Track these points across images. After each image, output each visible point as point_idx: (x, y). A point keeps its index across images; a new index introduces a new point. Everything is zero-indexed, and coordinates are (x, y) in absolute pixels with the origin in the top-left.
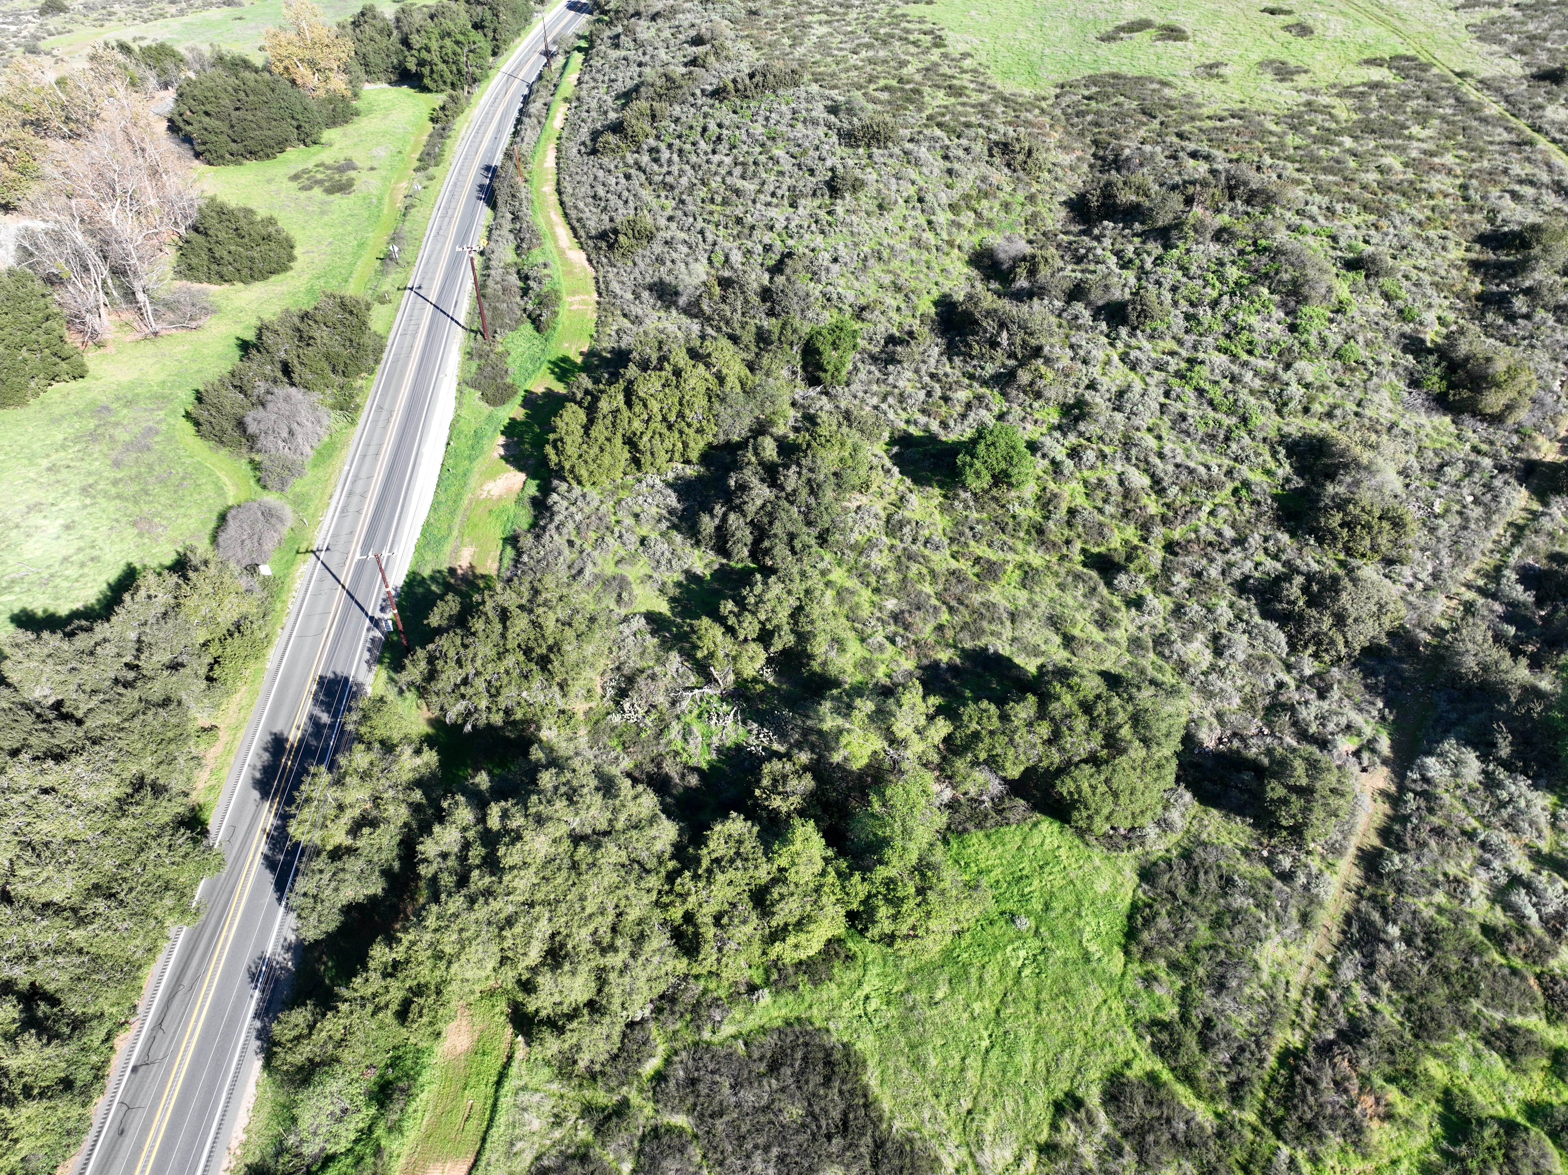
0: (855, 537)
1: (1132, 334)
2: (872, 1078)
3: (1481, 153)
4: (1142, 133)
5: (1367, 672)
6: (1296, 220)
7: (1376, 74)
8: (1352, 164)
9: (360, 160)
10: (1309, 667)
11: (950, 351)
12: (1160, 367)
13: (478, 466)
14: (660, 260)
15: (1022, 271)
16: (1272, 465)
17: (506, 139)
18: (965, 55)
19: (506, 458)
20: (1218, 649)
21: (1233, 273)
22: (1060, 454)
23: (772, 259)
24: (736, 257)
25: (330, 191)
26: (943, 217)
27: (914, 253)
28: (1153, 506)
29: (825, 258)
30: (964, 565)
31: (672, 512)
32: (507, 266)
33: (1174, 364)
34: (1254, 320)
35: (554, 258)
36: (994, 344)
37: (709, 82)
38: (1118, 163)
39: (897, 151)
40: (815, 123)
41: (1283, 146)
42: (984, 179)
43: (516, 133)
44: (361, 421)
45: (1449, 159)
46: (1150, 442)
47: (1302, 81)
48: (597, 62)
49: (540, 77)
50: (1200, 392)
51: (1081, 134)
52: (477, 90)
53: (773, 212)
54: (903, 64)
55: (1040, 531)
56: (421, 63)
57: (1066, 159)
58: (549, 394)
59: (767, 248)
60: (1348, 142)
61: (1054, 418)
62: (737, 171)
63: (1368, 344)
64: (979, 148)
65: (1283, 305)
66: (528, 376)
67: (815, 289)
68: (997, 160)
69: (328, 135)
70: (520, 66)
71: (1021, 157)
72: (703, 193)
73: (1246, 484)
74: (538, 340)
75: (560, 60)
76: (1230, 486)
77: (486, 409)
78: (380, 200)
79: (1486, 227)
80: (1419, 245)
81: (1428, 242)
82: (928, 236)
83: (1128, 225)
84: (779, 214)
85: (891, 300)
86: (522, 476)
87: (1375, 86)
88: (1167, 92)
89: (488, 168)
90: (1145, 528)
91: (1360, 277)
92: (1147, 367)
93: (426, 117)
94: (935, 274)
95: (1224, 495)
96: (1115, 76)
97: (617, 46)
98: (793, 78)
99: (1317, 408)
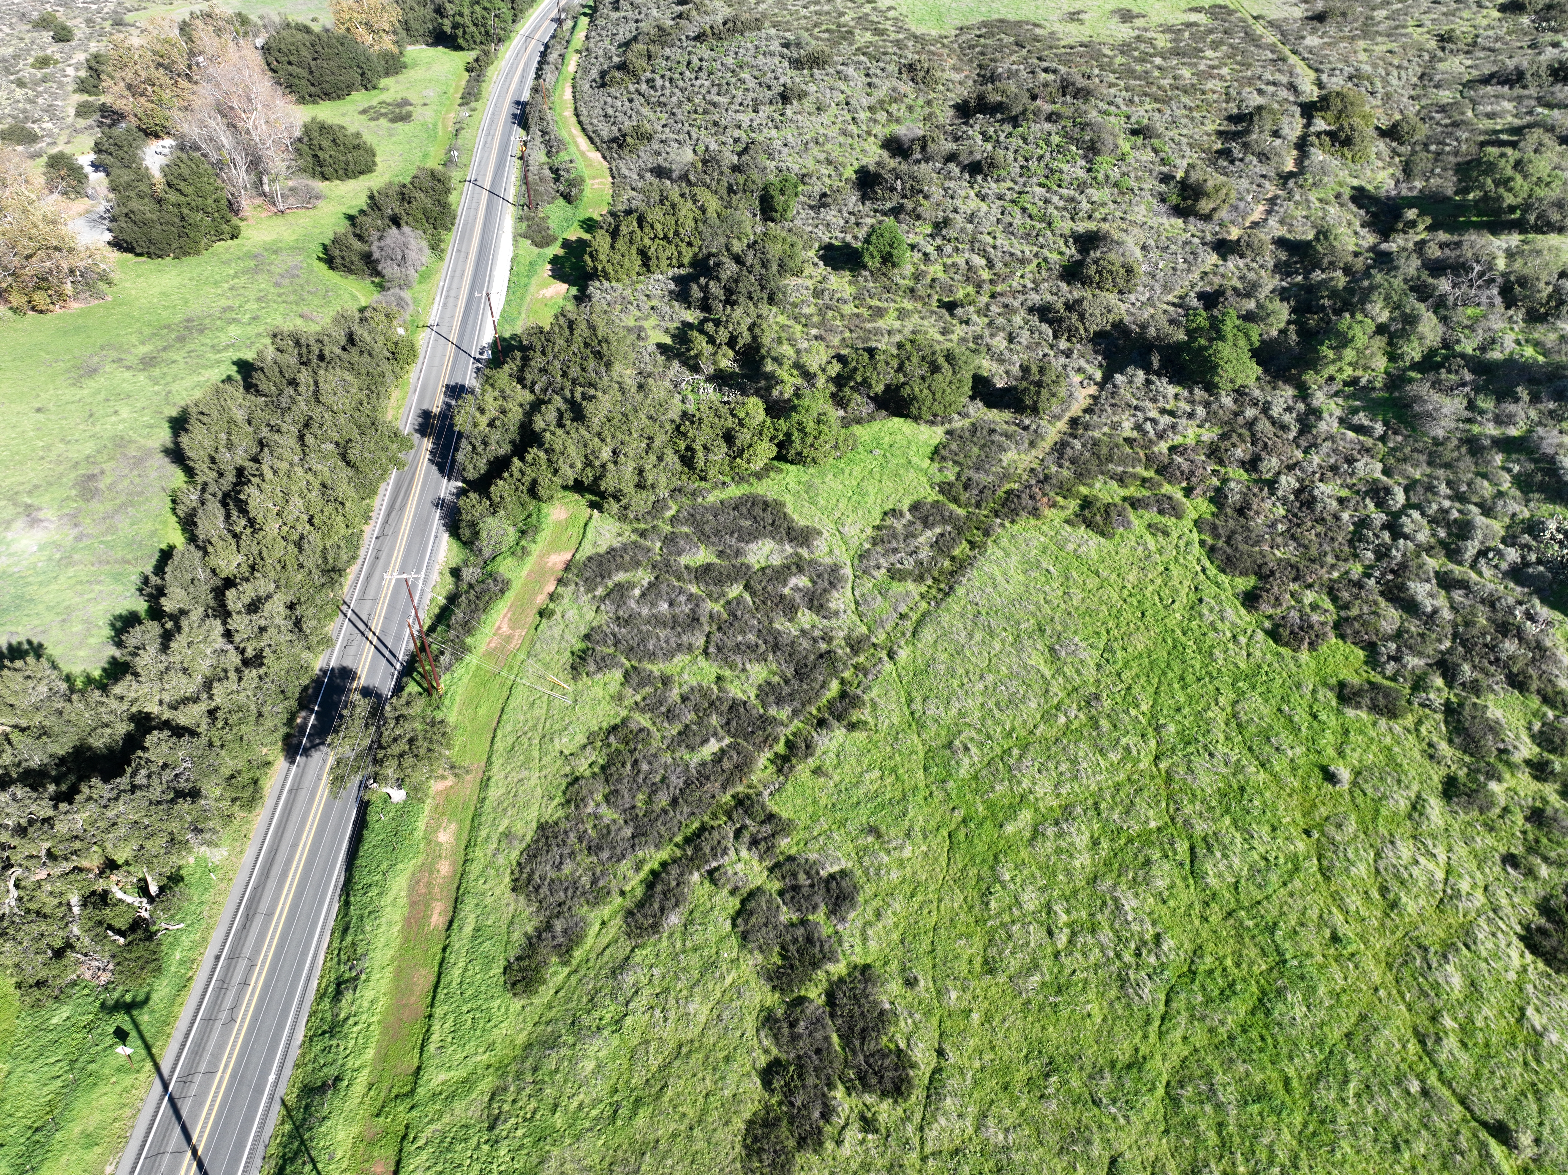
0: (792, 299)
1: (985, 179)
2: (789, 509)
3: (1249, 66)
4: (1014, 58)
5: (1095, 344)
6: (1105, 107)
7: (1194, 17)
8: (1156, 73)
9: (413, 97)
10: (1063, 345)
11: (864, 199)
12: (1000, 197)
13: (534, 281)
14: (658, 153)
15: (917, 147)
16: (1064, 249)
17: (530, 82)
18: (890, 8)
19: (553, 277)
20: (1011, 339)
21: (1055, 139)
22: (930, 249)
23: (739, 148)
24: (713, 146)
25: (393, 120)
26: (863, 115)
27: (842, 139)
28: (986, 275)
29: (778, 144)
30: (863, 311)
31: (671, 292)
32: (541, 165)
33: (1009, 196)
34: (1065, 167)
35: (577, 156)
36: (892, 189)
37: (692, 30)
38: (993, 78)
39: (831, 71)
40: (772, 54)
41: (1110, 64)
42: (894, 90)
43: (538, 77)
44: (447, 257)
45: (1225, 71)
46: (989, 239)
47: (1139, 22)
48: (601, 22)
49: (554, 36)
50: (1024, 210)
51: (971, 61)
52: (502, 48)
53: (740, 116)
54: (842, 14)
55: (912, 290)
56: (455, 26)
57: (957, 77)
58: (580, 241)
59: (737, 141)
60: (1158, 61)
61: (929, 230)
62: (714, 90)
63: (1137, 179)
64: (892, 68)
65: (1085, 157)
66: (564, 230)
67: (771, 165)
68: (904, 77)
69: (384, 82)
70: (535, 29)
71: (921, 74)
72: (689, 107)
73: (1045, 260)
74: (569, 209)
75: (569, 24)
76: (1035, 262)
77: (536, 250)
78: (435, 125)
79: (1235, 111)
80: (1184, 121)
81: (1192, 119)
82: (852, 128)
83: (992, 115)
84: (745, 118)
85: (824, 170)
86: (565, 286)
87: (1189, 25)
88: (1038, 31)
89: (518, 103)
90: (979, 286)
91: (1140, 141)
92: (992, 197)
93: (462, 67)
94: (857, 153)
95: (1032, 266)
96: (1001, 21)
97: (617, 9)
98: (757, 24)
99: (1097, 215)
